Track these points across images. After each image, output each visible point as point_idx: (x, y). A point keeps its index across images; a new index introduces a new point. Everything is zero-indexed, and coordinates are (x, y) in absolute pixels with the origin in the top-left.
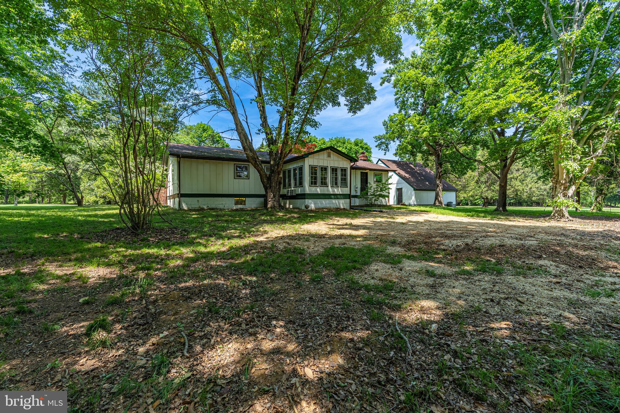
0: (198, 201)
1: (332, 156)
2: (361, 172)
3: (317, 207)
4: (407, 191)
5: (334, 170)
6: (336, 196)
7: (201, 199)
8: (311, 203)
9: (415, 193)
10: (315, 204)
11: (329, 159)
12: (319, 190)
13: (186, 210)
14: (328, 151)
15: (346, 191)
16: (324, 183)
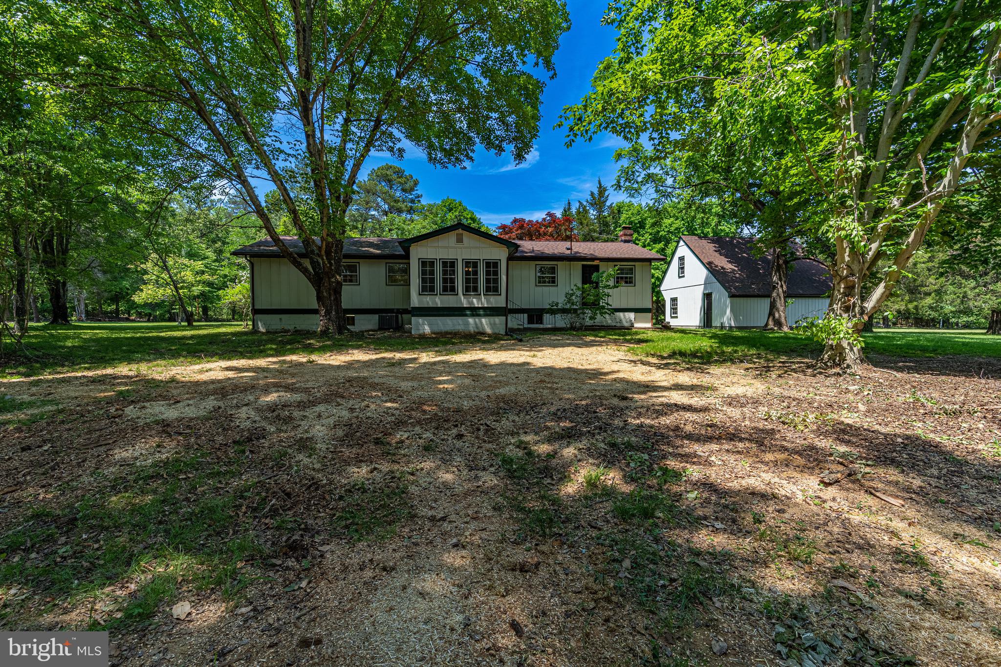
0: (281, 319)
1: (465, 239)
2: (583, 266)
3: (436, 329)
4: (720, 299)
5: (472, 264)
6: (475, 311)
7: (284, 317)
8: (424, 324)
9: (731, 303)
10: (430, 325)
11: (460, 245)
12: (438, 301)
13: (263, 333)
14: (457, 232)
15: (498, 301)
16: (449, 288)
